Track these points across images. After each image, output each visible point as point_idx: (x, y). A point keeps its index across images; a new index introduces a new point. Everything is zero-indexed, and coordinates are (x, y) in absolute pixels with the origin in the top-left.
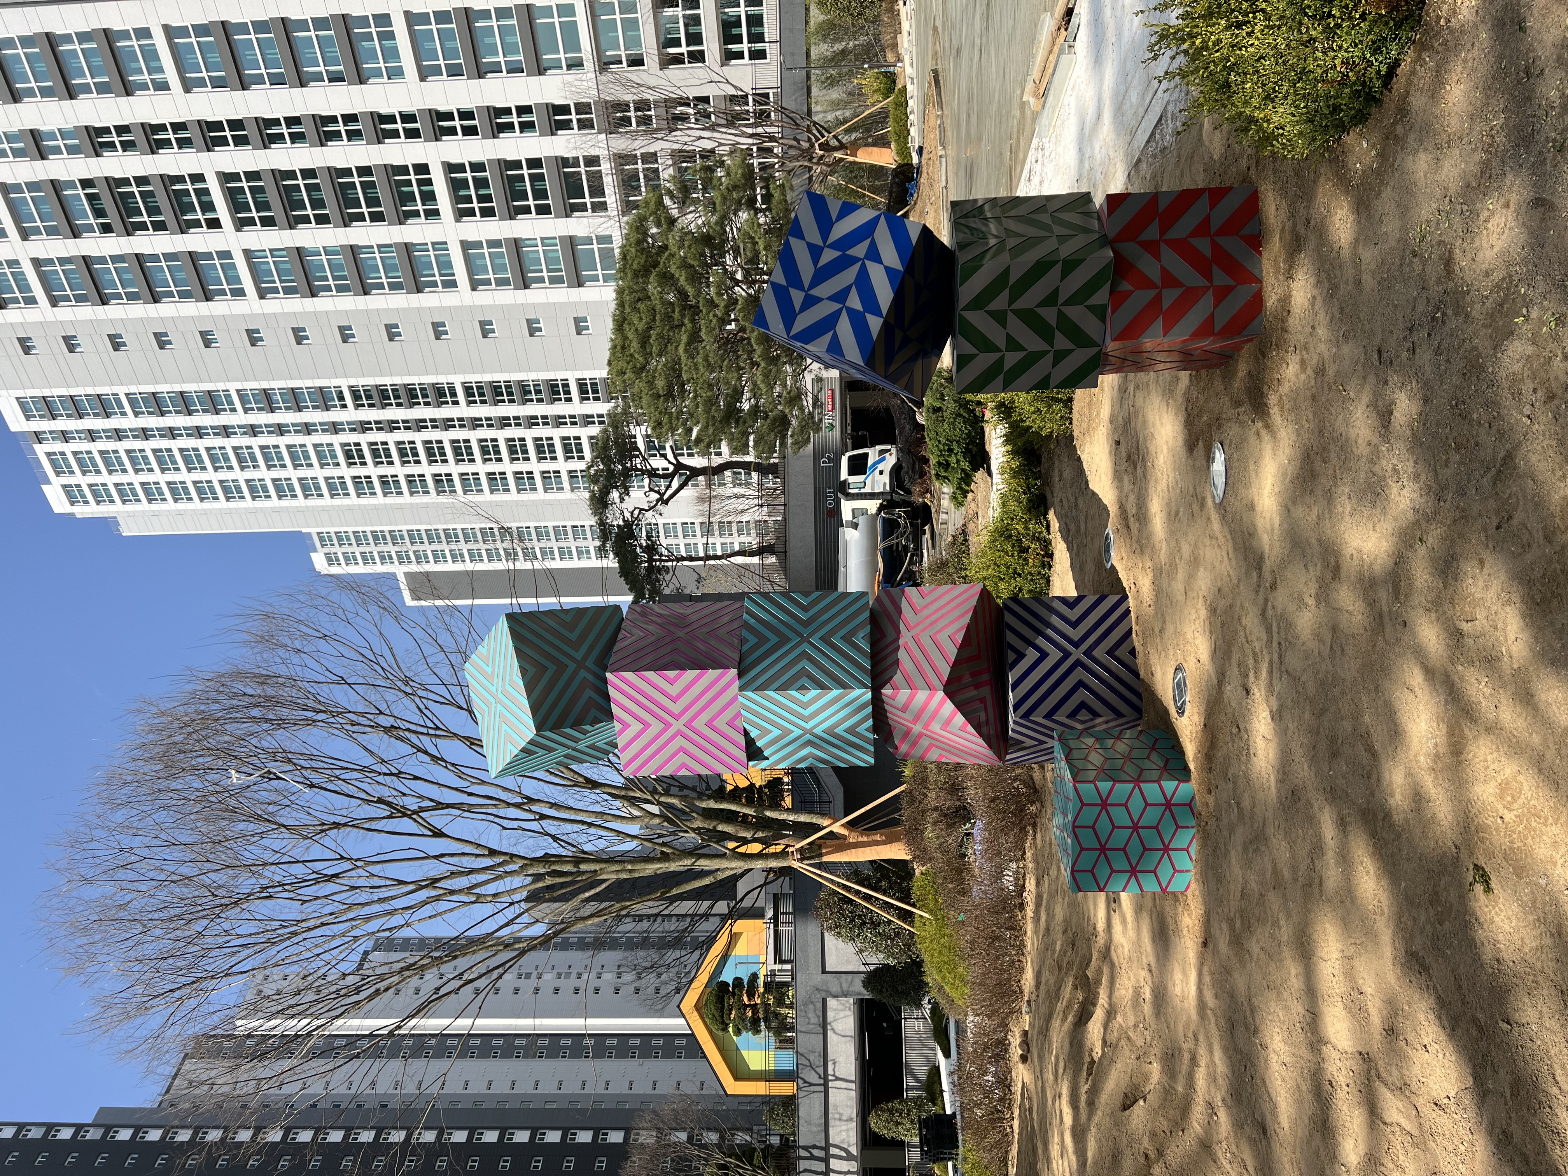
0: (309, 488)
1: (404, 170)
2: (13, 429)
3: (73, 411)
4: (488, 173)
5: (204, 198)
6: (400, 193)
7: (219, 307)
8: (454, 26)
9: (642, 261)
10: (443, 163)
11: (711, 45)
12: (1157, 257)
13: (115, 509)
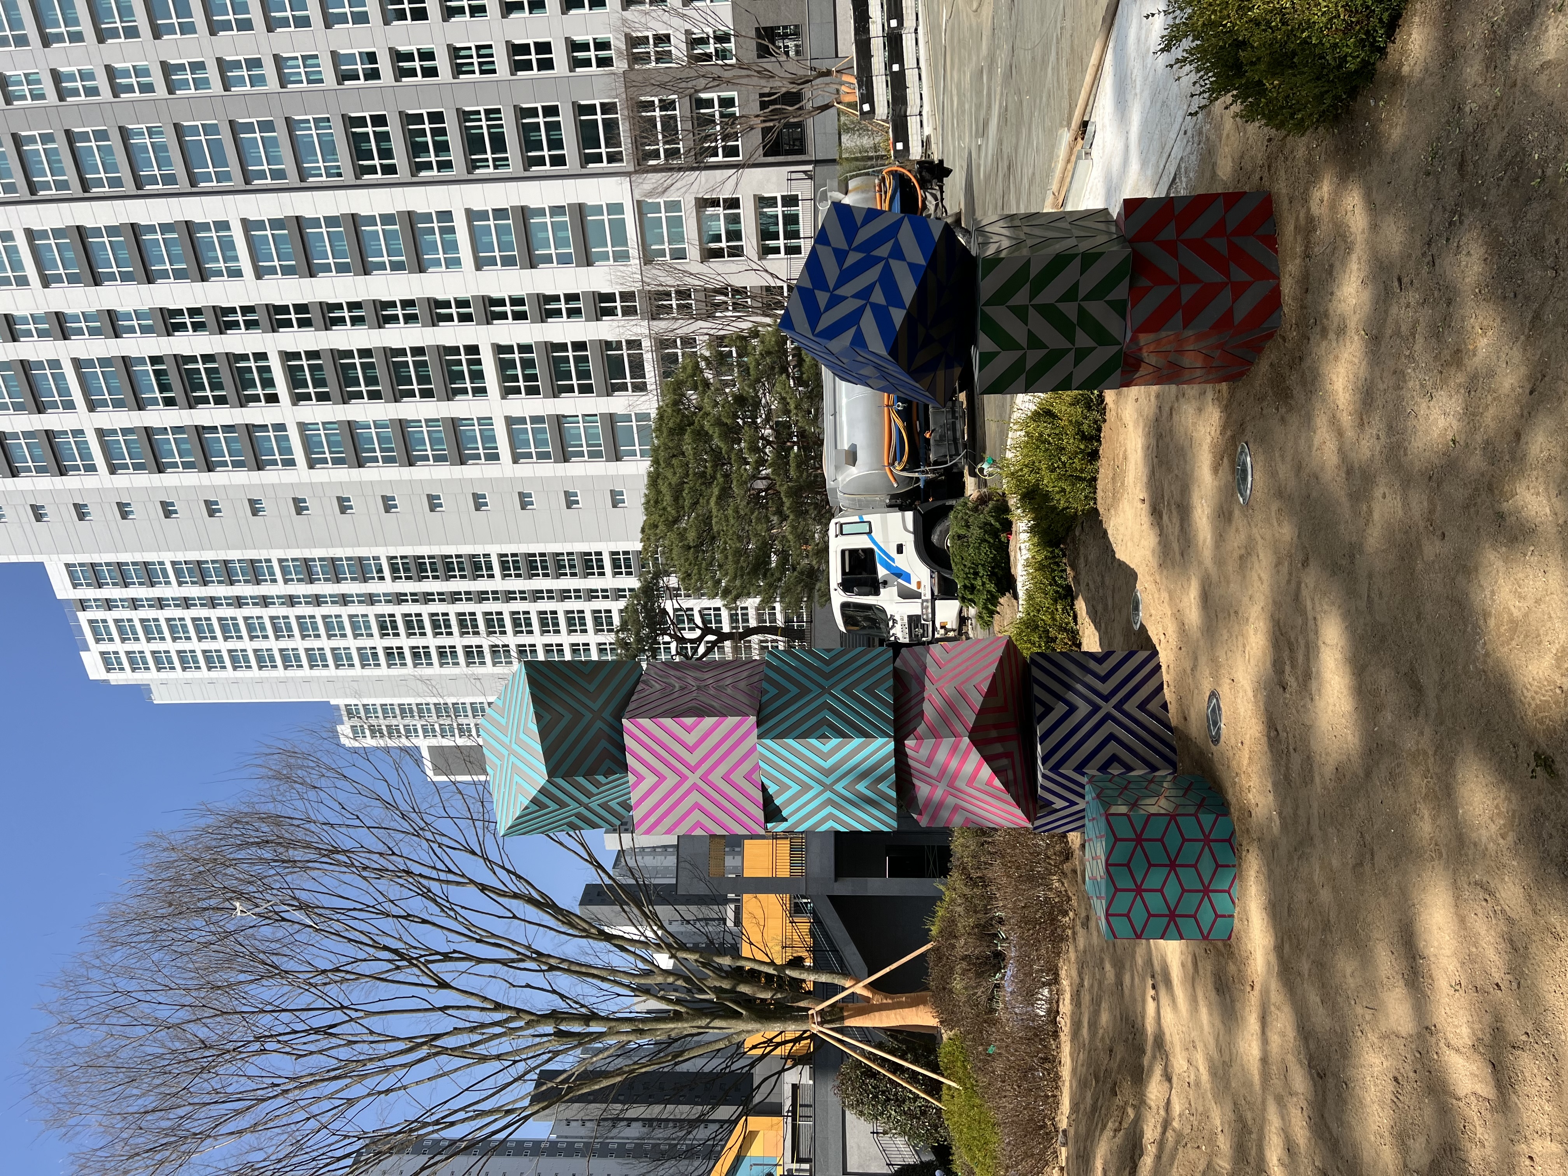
0: (341, 658)
1: (455, 350)
2: (59, 596)
3: (119, 580)
4: (535, 355)
5: (265, 375)
6: (450, 372)
7: (270, 476)
8: (511, 221)
9: (678, 421)
10: (493, 344)
11: (750, 242)
12: (1175, 255)
13: (150, 676)
